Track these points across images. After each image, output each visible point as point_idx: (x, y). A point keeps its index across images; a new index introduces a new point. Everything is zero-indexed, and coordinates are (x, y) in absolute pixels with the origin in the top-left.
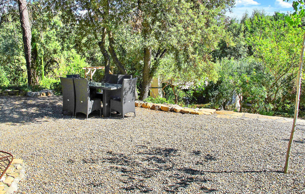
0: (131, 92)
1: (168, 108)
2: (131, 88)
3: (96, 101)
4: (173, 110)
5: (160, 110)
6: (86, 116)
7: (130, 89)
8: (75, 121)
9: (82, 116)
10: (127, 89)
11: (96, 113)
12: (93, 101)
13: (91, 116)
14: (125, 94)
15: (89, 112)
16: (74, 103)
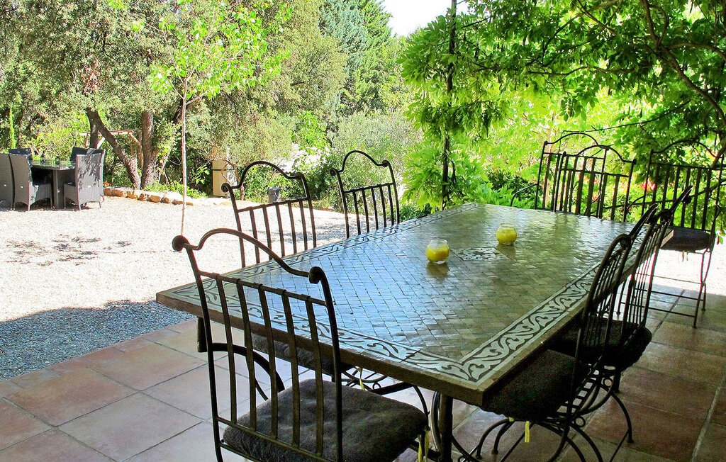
0: (91, 174)
1: (159, 197)
2: (91, 167)
3: (42, 186)
4: (165, 201)
5: (150, 200)
6: (28, 206)
7: (88, 169)
8: (13, 214)
9: (22, 207)
10: (84, 170)
11: (43, 204)
12: (37, 186)
13: (34, 207)
14: (81, 177)
15: (31, 202)
16: (12, 190)
